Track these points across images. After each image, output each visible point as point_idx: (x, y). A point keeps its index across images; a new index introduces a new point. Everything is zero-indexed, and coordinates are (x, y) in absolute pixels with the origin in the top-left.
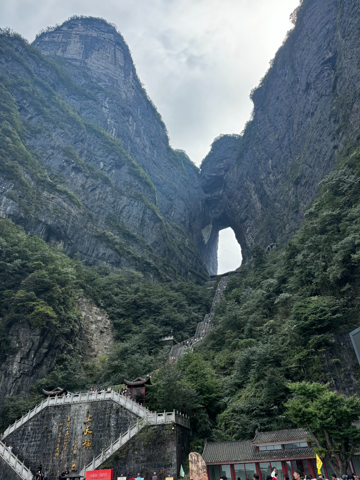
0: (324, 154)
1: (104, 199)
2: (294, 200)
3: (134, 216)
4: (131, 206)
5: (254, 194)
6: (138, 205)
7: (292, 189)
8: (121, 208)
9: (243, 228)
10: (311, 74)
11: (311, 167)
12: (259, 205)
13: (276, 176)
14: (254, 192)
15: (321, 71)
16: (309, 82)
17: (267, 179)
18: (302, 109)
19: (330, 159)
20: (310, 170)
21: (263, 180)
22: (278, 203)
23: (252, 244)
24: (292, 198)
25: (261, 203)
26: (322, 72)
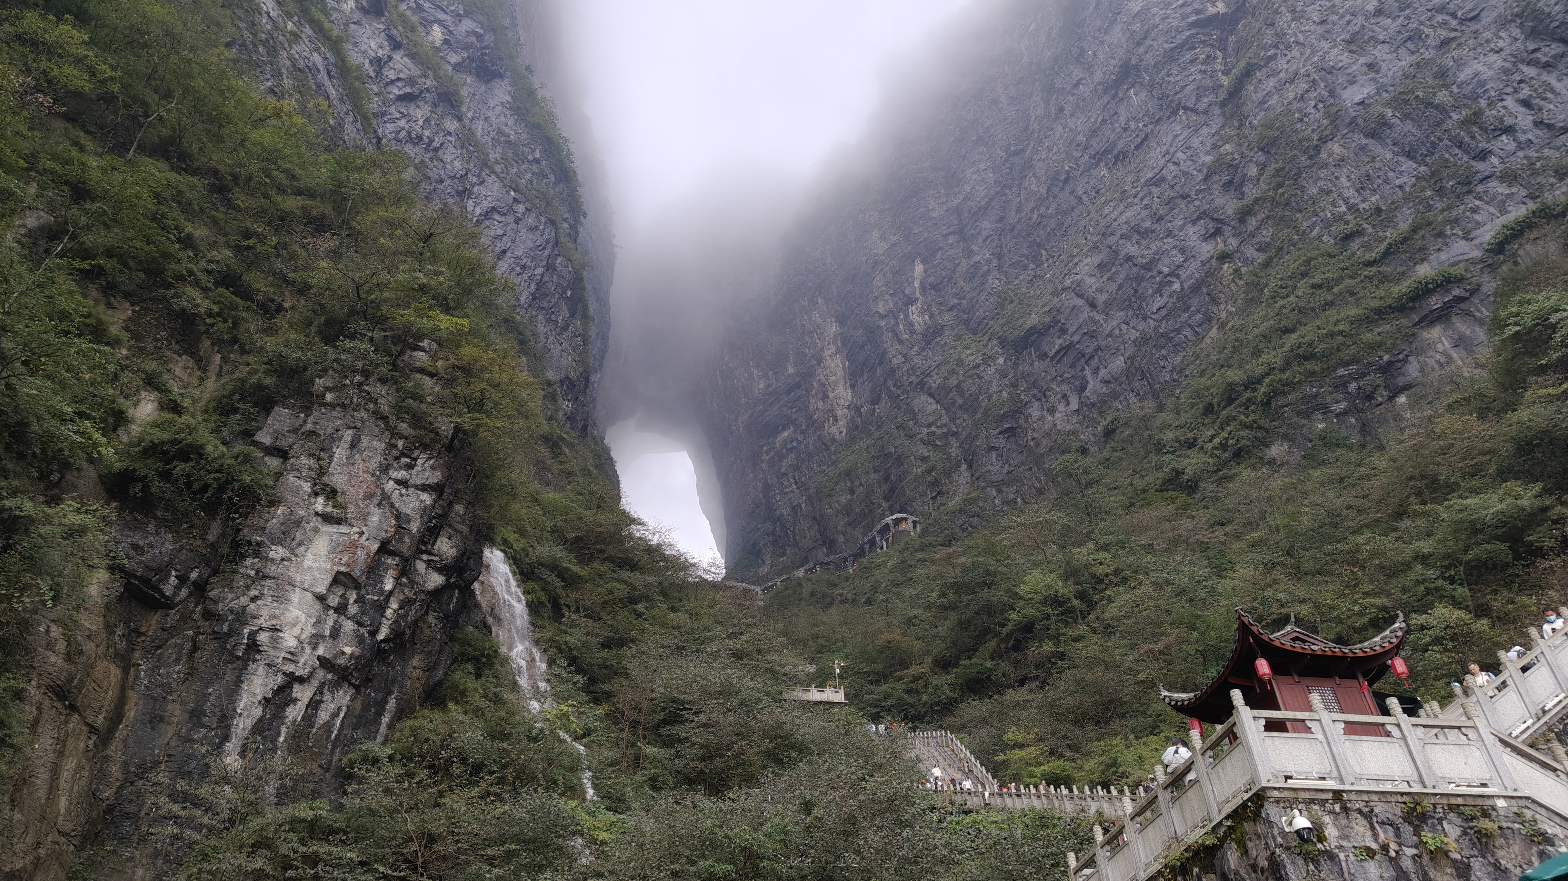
0: (1166, 270)
1: (436, 150)
2: (1005, 394)
3: (517, 258)
4: (510, 219)
5: (831, 356)
6: (536, 228)
7: (1001, 361)
8: (478, 211)
9: (768, 453)
10: (1148, 42)
11: (1093, 305)
12: (843, 394)
13: (931, 316)
14: (833, 348)
15: (1185, 42)
16: (1133, 62)
17: (896, 318)
18: (1081, 138)
19: (1196, 289)
20: (1086, 313)
21: (882, 317)
22: (931, 395)
23: (795, 508)
24: (994, 388)
25: (852, 386)
26: (1188, 45)
